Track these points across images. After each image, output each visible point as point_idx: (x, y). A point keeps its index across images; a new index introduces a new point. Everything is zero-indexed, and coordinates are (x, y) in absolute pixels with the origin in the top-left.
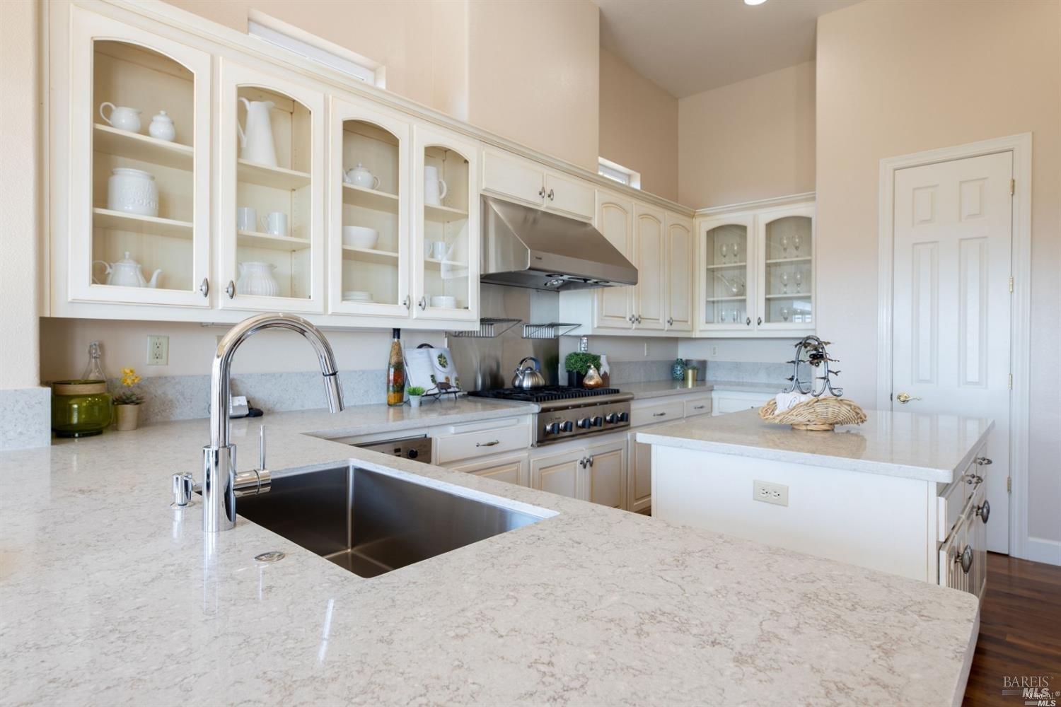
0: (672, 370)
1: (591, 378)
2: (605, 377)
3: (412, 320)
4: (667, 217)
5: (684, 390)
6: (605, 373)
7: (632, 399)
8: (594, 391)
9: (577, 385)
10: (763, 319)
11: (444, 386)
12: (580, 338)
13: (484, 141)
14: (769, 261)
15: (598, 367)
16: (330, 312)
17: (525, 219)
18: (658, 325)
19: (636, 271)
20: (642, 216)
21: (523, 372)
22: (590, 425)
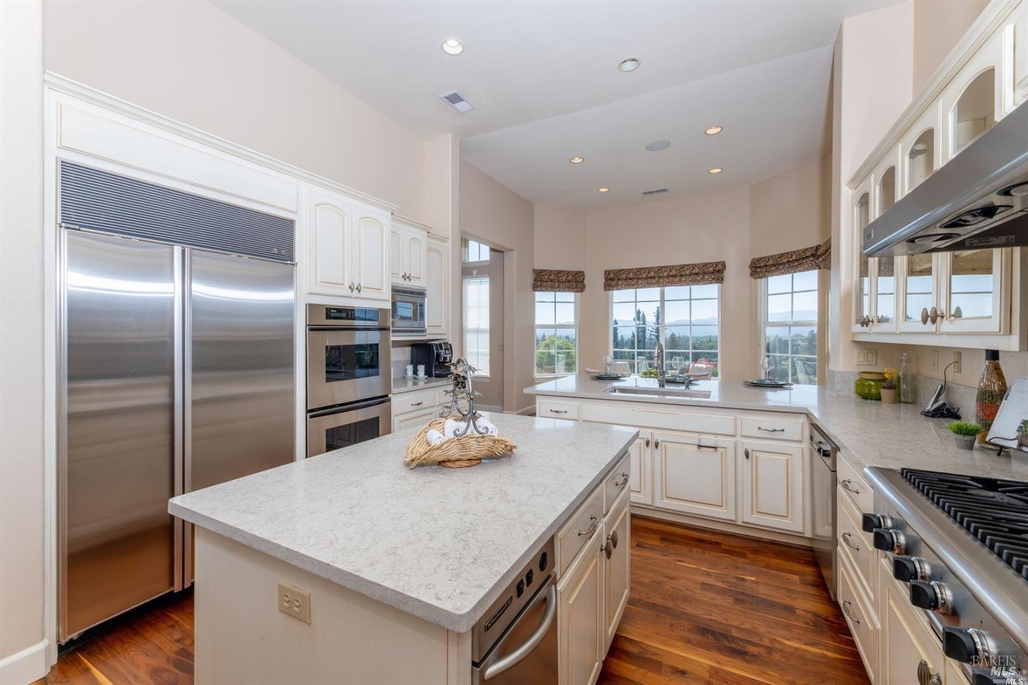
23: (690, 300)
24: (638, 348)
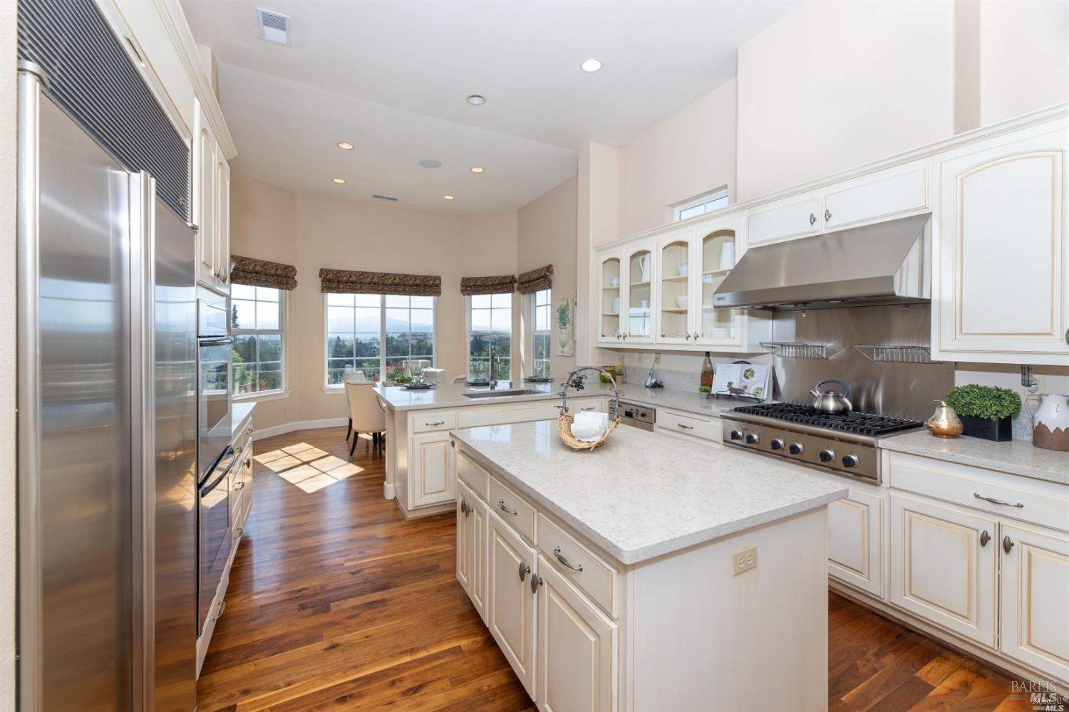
3: (695, 346)
13: (750, 207)
16: (656, 343)
23: (410, 308)
24: (357, 356)
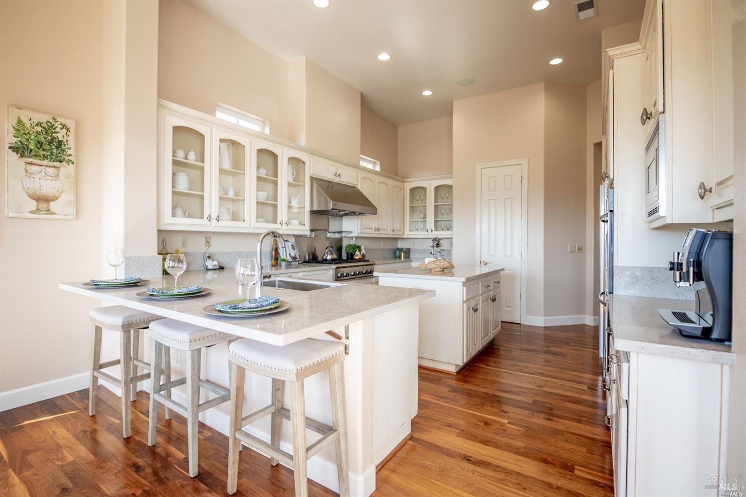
0: (395, 253)
1: (357, 255)
2: (363, 255)
3: (282, 230)
4: (392, 183)
5: (400, 261)
6: (363, 254)
7: (374, 264)
8: (358, 261)
9: (351, 258)
10: (433, 230)
11: (294, 258)
12: (352, 238)
13: (312, 154)
14: (436, 204)
15: (360, 251)
16: (252, 227)
17: (328, 186)
18: (388, 232)
19: (376, 208)
20: (380, 183)
21: (327, 253)
22: (356, 275)
